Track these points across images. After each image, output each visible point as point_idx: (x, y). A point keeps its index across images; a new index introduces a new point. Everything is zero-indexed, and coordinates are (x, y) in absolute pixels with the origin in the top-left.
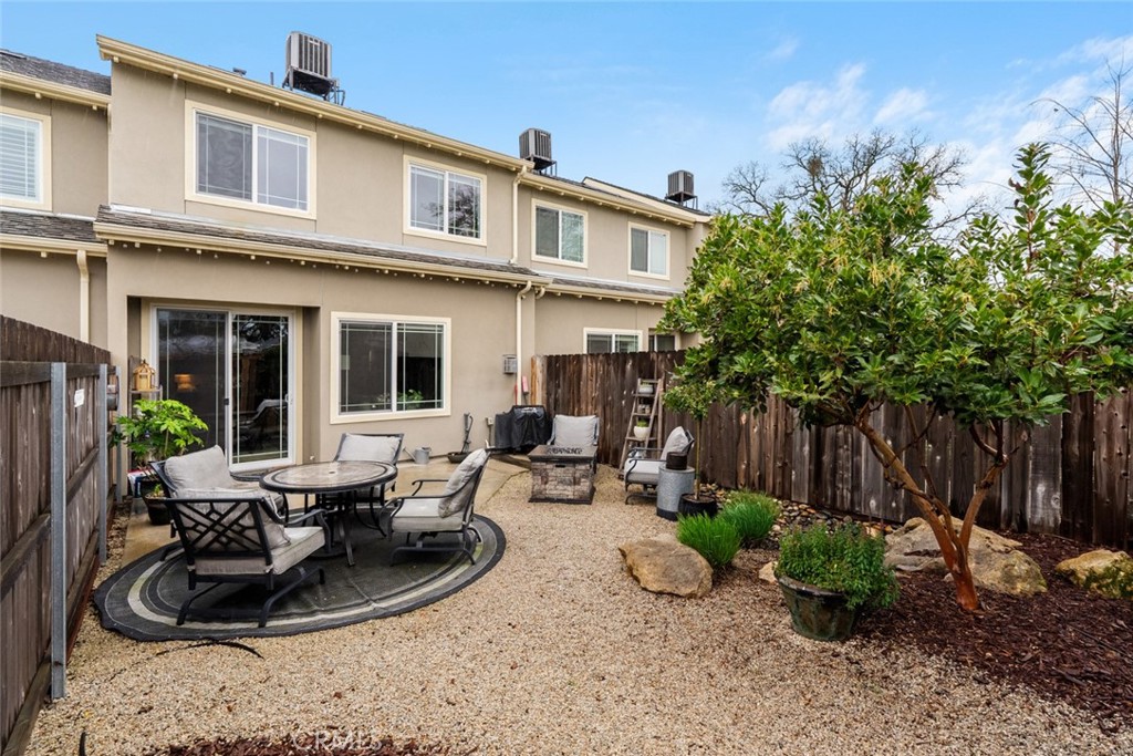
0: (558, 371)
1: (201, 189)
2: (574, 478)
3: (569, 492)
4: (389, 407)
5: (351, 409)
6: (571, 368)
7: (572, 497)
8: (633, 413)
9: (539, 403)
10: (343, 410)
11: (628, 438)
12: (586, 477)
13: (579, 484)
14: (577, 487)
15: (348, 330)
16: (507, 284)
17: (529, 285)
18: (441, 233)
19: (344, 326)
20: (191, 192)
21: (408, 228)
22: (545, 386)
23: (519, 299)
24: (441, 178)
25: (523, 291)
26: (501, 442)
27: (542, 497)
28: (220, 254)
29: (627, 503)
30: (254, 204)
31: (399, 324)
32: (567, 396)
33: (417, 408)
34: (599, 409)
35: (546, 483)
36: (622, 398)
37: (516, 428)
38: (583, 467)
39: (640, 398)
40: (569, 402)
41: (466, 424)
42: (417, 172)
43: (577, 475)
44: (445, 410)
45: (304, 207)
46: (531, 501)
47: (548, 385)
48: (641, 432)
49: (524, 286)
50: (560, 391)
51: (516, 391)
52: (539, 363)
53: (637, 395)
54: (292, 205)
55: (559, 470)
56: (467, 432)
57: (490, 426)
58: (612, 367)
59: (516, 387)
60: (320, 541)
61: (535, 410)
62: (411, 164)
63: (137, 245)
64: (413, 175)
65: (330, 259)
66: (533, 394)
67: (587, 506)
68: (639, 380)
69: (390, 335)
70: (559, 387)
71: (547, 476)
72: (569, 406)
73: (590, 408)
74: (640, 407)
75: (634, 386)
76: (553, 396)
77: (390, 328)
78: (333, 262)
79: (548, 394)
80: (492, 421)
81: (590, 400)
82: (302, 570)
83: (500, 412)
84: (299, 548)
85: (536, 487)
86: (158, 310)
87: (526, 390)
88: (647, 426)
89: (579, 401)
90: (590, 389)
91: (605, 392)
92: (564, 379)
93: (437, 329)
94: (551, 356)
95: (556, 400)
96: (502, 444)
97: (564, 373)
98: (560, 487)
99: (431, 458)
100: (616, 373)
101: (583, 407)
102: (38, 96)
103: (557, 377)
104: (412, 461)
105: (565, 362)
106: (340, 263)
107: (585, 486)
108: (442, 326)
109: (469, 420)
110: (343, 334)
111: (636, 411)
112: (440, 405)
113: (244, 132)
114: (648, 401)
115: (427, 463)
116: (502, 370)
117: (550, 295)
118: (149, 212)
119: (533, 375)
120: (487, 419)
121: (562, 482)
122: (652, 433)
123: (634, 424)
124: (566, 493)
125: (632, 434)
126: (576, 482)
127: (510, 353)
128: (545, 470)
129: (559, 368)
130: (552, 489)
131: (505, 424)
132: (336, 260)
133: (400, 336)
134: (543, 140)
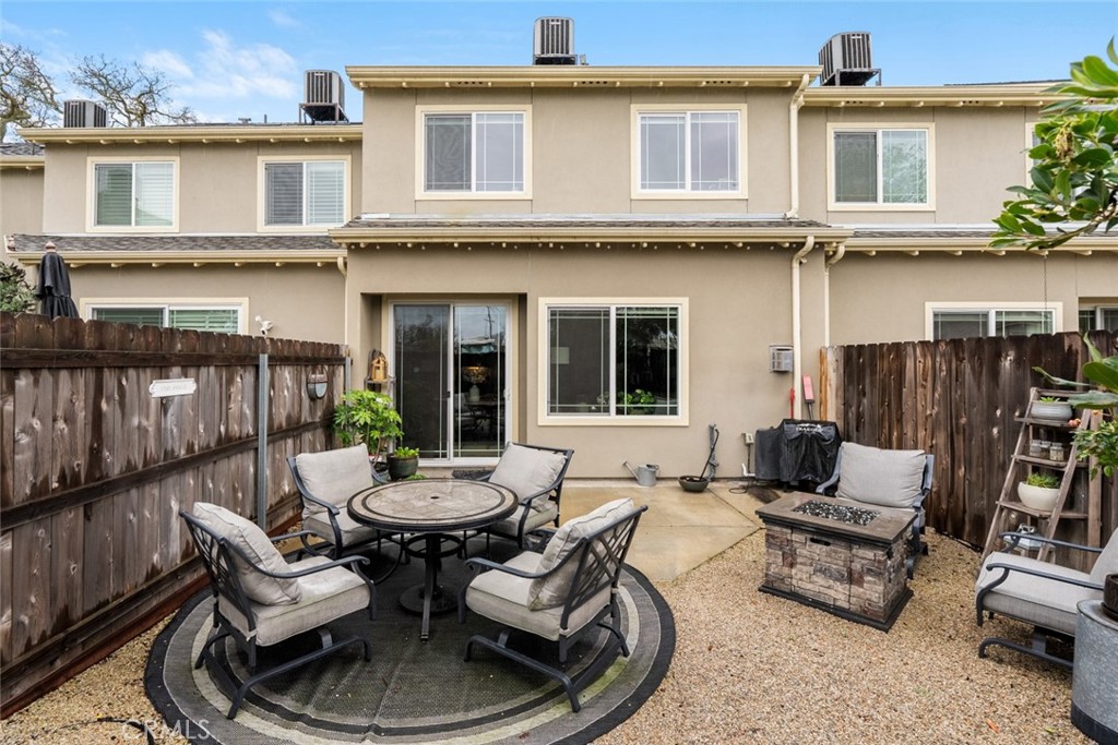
0: (861, 370)
1: (429, 187)
2: (850, 572)
3: (839, 594)
4: (607, 410)
5: (563, 410)
6: (884, 366)
7: (846, 605)
8: (1016, 456)
9: (831, 417)
10: (553, 410)
11: (1001, 502)
12: (878, 575)
13: (860, 582)
14: (855, 589)
15: (558, 317)
16: (775, 244)
17: (810, 241)
18: (682, 191)
19: (553, 314)
20: (420, 192)
21: (638, 192)
22: (841, 393)
23: (796, 265)
24: (679, 122)
25: (801, 253)
26: (763, 470)
27: (784, 588)
28: (426, 244)
29: (982, 655)
30: (473, 194)
31: (617, 309)
32: (878, 411)
33: (646, 414)
34: (941, 439)
35: (792, 565)
36: (991, 422)
37: (785, 450)
38: (870, 554)
39: (1037, 428)
40: (882, 420)
41: (712, 439)
42: (647, 122)
43: (857, 566)
44: (681, 418)
45: (520, 188)
46: (762, 590)
47: (845, 390)
48: (1037, 496)
49: (803, 244)
50: (865, 401)
51: (792, 399)
52: (831, 358)
53: (1026, 420)
54: (509, 188)
55: (817, 548)
56: (713, 450)
57: (749, 445)
58: (967, 367)
59: (792, 391)
60: (361, 600)
61: (819, 429)
62: (639, 114)
63: (362, 246)
64: (643, 126)
65: (532, 237)
66: (823, 403)
67: (876, 634)
68: (1033, 391)
69: (607, 322)
70: (864, 395)
71: (793, 554)
72: (882, 427)
73: (921, 434)
74: (1034, 444)
75: (1022, 401)
76: (854, 409)
77: (607, 313)
78: (535, 240)
79: (846, 404)
80: (751, 438)
81: (920, 422)
82: (327, 640)
83: (766, 427)
84: (312, 609)
85: (773, 569)
86: (395, 306)
87: (809, 396)
88: (1055, 485)
89: (900, 421)
90: (922, 401)
91: (952, 411)
92: (872, 383)
93: (668, 312)
94: (850, 347)
95: (859, 416)
96: (766, 474)
97: (873, 373)
98: (820, 579)
99: (658, 479)
100: (977, 375)
101: (909, 430)
102: (341, 140)
103: (861, 380)
104: (633, 479)
105: (873, 357)
106: (542, 240)
107: (873, 592)
108: (676, 309)
109: (715, 433)
110: (553, 322)
111: (1025, 451)
112: (674, 411)
113: (464, 123)
114: (1061, 435)
115: (654, 485)
116: (768, 367)
117: (855, 256)
118: (387, 216)
119: (823, 375)
120: (744, 435)
121: (823, 571)
122: (1070, 502)
123: (1021, 476)
124: (832, 593)
125: (1014, 496)
126: (852, 578)
127: (782, 343)
128: (790, 541)
129: (861, 364)
130: (803, 579)
131: (769, 445)
132: (538, 237)
133: (620, 323)
134: (856, 46)
